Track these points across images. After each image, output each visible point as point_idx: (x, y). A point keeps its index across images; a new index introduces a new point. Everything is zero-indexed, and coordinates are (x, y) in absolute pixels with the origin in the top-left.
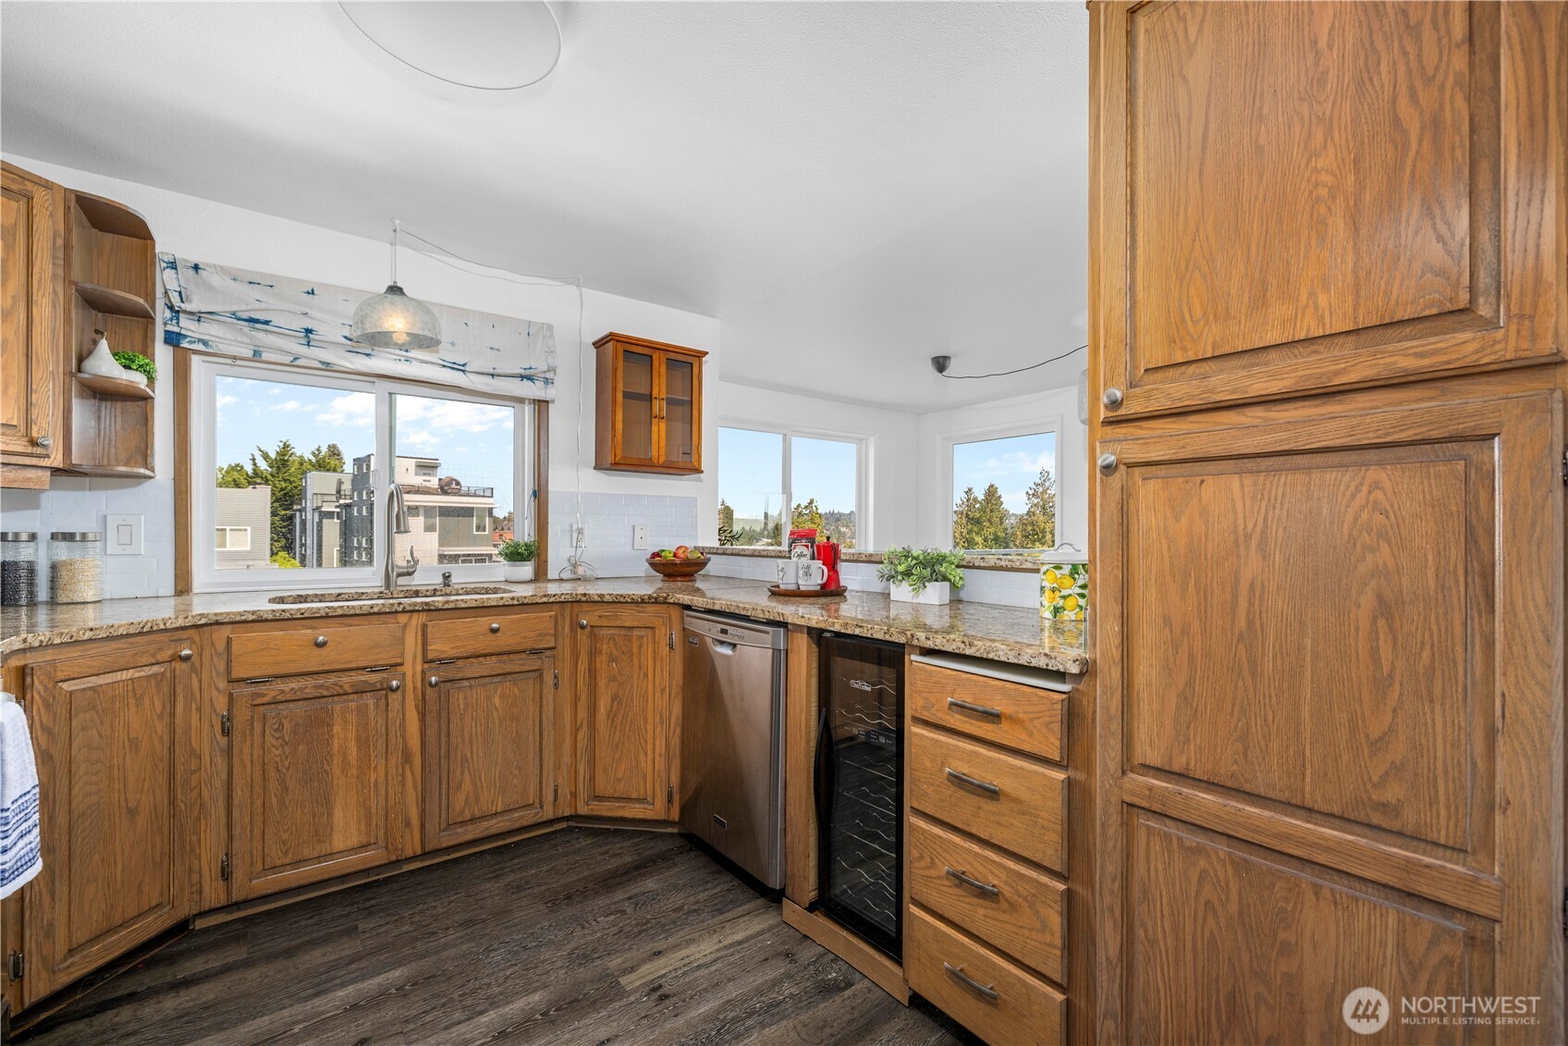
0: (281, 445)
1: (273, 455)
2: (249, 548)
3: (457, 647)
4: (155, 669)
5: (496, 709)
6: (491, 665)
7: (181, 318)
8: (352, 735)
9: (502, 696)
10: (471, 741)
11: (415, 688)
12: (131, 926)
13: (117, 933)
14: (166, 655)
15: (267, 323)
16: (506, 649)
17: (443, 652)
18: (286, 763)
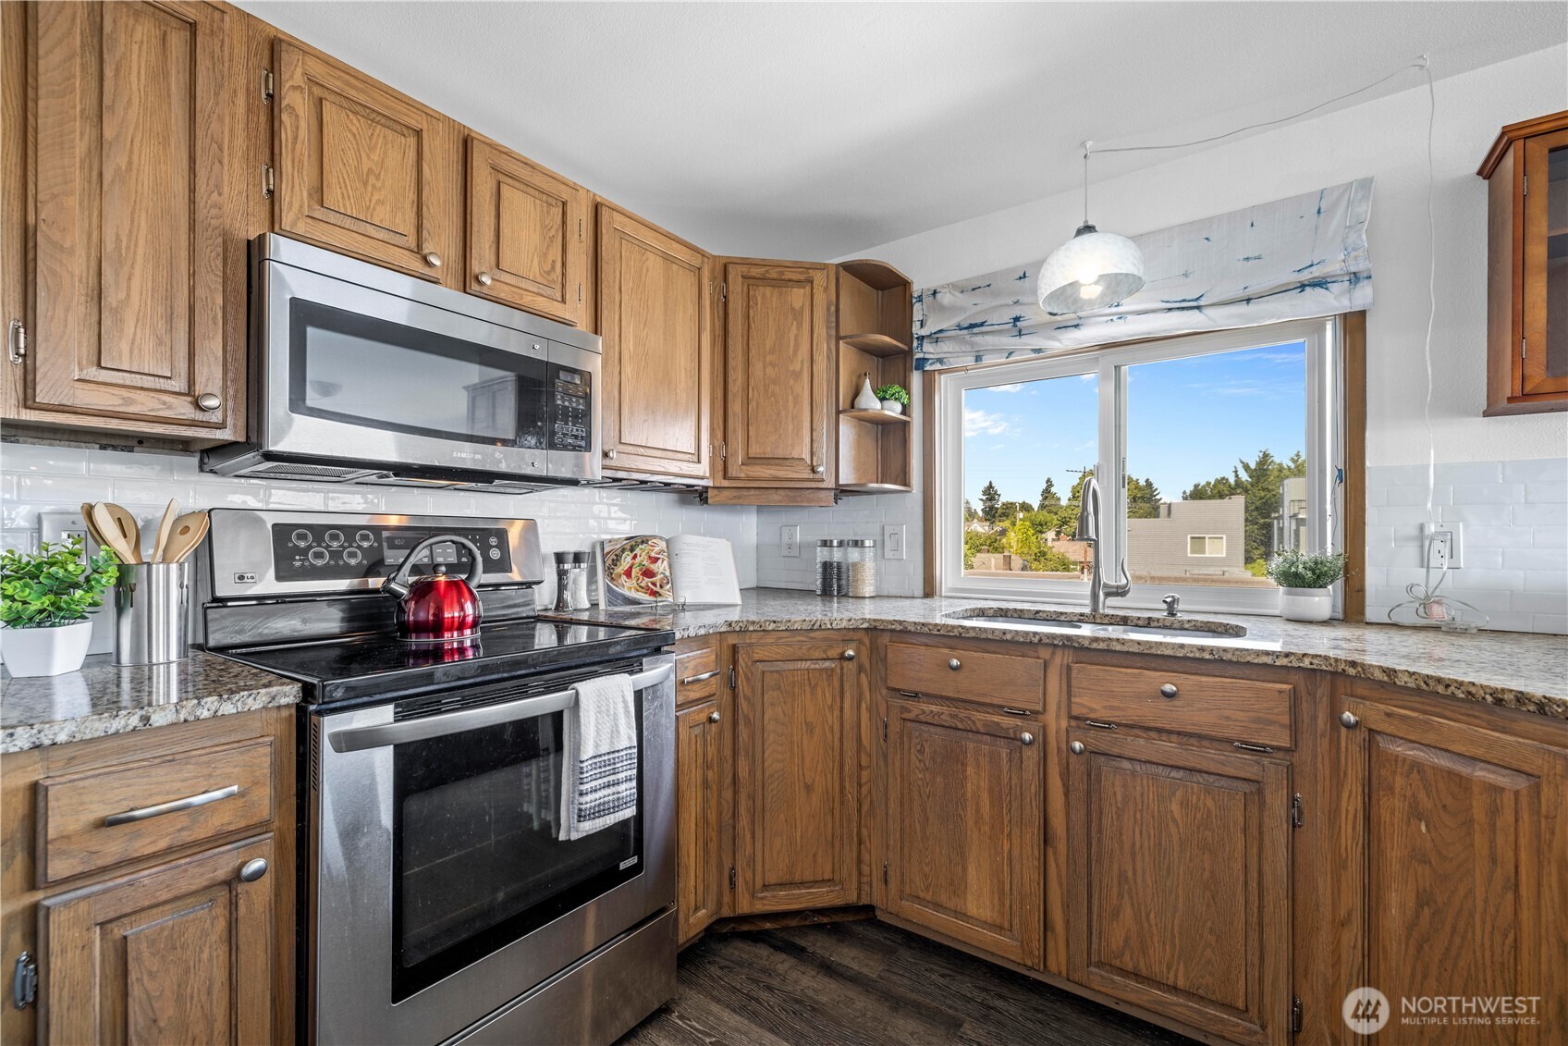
0: (1261, 455)
1: (1253, 466)
2: (1224, 555)
3: (1112, 708)
4: (827, 664)
5: (1174, 820)
6: (1167, 748)
7: (924, 344)
8: (984, 784)
9: (1185, 804)
10: (1133, 854)
11: (1059, 749)
12: (810, 888)
13: (799, 889)
14: (834, 653)
15: (982, 324)
16: (1189, 729)
17: (1092, 710)
18: (927, 790)
